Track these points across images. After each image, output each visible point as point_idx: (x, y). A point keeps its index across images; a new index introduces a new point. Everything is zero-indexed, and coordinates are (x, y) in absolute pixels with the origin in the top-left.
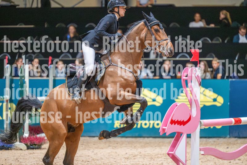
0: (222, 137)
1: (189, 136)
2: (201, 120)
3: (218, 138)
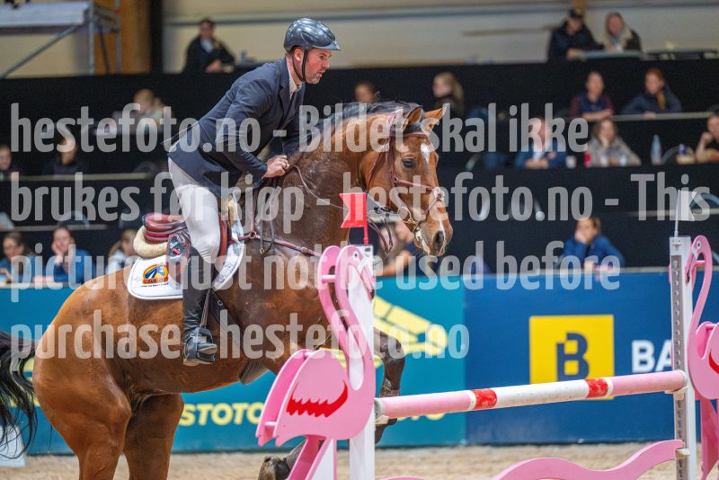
0: (446, 446)
1: (343, 446)
2: (377, 399)
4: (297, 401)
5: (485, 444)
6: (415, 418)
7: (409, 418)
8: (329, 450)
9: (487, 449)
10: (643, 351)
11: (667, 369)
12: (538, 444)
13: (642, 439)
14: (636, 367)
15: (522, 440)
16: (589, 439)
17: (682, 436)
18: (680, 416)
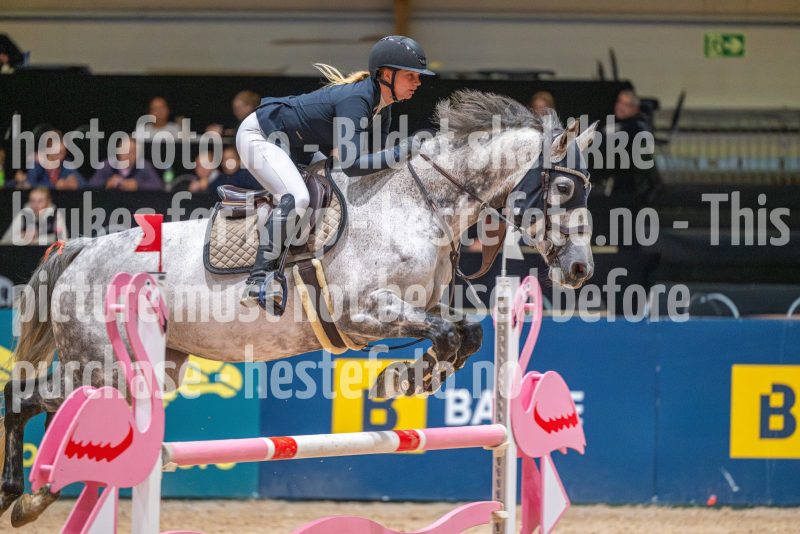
0: (236, 499)
1: (125, 495)
2: (165, 444)
3: (221, 502)
4: (77, 443)
5: (278, 498)
6: (203, 466)
7: (197, 467)
8: (110, 498)
9: (282, 503)
10: (458, 401)
11: (486, 422)
12: (337, 501)
13: (452, 499)
14: (450, 419)
15: (321, 495)
16: (395, 497)
17: (501, 496)
18: (499, 475)
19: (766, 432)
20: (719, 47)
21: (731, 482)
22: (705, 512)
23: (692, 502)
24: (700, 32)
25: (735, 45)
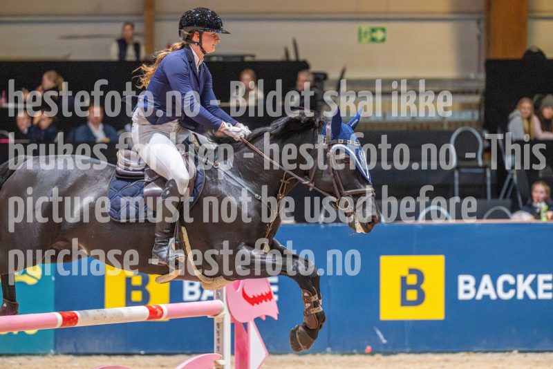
0: (38, 354)
3: (28, 357)
5: (68, 354)
6: (15, 332)
7: (11, 333)
9: (71, 357)
11: (210, 298)
12: (109, 355)
13: (189, 352)
14: (186, 297)
15: (97, 351)
16: (149, 352)
17: (220, 350)
18: (219, 335)
19: (405, 302)
20: (369, 37)
21: (381, 337)
22: (363, 358)
23: (355, 351)
24: (355, 26)
25: (379, 35)
